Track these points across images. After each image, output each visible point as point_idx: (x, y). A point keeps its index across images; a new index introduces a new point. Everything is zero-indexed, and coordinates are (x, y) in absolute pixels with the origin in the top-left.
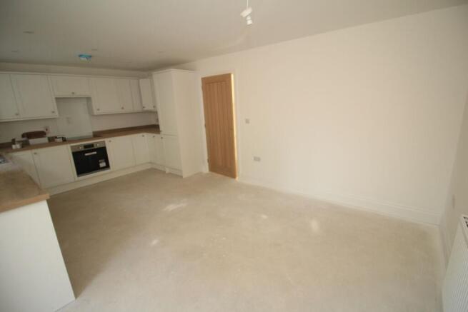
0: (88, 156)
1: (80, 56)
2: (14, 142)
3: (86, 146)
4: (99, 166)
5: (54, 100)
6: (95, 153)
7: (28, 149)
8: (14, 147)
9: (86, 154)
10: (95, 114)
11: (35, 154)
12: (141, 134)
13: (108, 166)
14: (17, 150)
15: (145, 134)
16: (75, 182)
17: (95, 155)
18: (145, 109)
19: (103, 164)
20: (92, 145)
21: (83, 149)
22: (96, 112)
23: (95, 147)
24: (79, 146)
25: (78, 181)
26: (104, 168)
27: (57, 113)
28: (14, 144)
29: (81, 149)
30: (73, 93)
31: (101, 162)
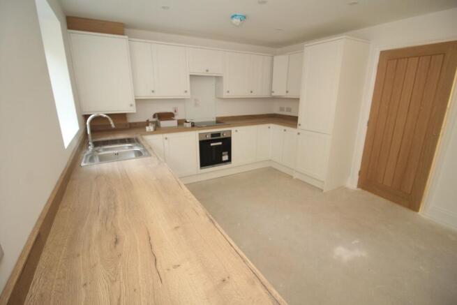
0: (213, 146)
1: (233, 17)
2: (147, 123)
3: (213, 135)
4: (222, 159)
5: (188, 77)
6: (220, 143)
7: (160, 133)
8: (147, 128)
9: (212, 144)
10: (224, 97)
11: (166, 139)
12: (267, 125)
13: (229, 160)
15: (272, 125)
16: (197, 175)
17: (219, 145)
18: (273, 94)
19: (225, 158)
20: (218, 134)
21: (210, 138)
22: (225, 95)
23: (222, 137)
24: (206, 134)
25: (200, 174)
26: (225, 162)
27: (189, 94)
28: (148, 126)
29: (209, 137)
30: (207, 71)
31: (224, 155)
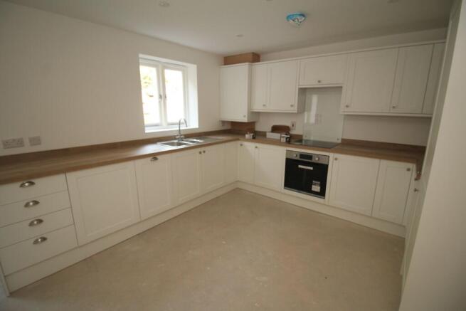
0: (301, 169)
3: (302, 156)
4: (311, 188)
5: (297, 90)
6: (311, 168)
9: (300, 166)
13: (322, 193)
14: (248, 140)
16: (281, 193)
17: (309, 170)
19: (316, 188)
20: (310, 157)
21: (298, 158)
23: (313, 161)
24: (294, 153)
25: (284, 194)
26: (315, 193)
29: (296, 157)
30: (319, 82)
31: (315, 184)
